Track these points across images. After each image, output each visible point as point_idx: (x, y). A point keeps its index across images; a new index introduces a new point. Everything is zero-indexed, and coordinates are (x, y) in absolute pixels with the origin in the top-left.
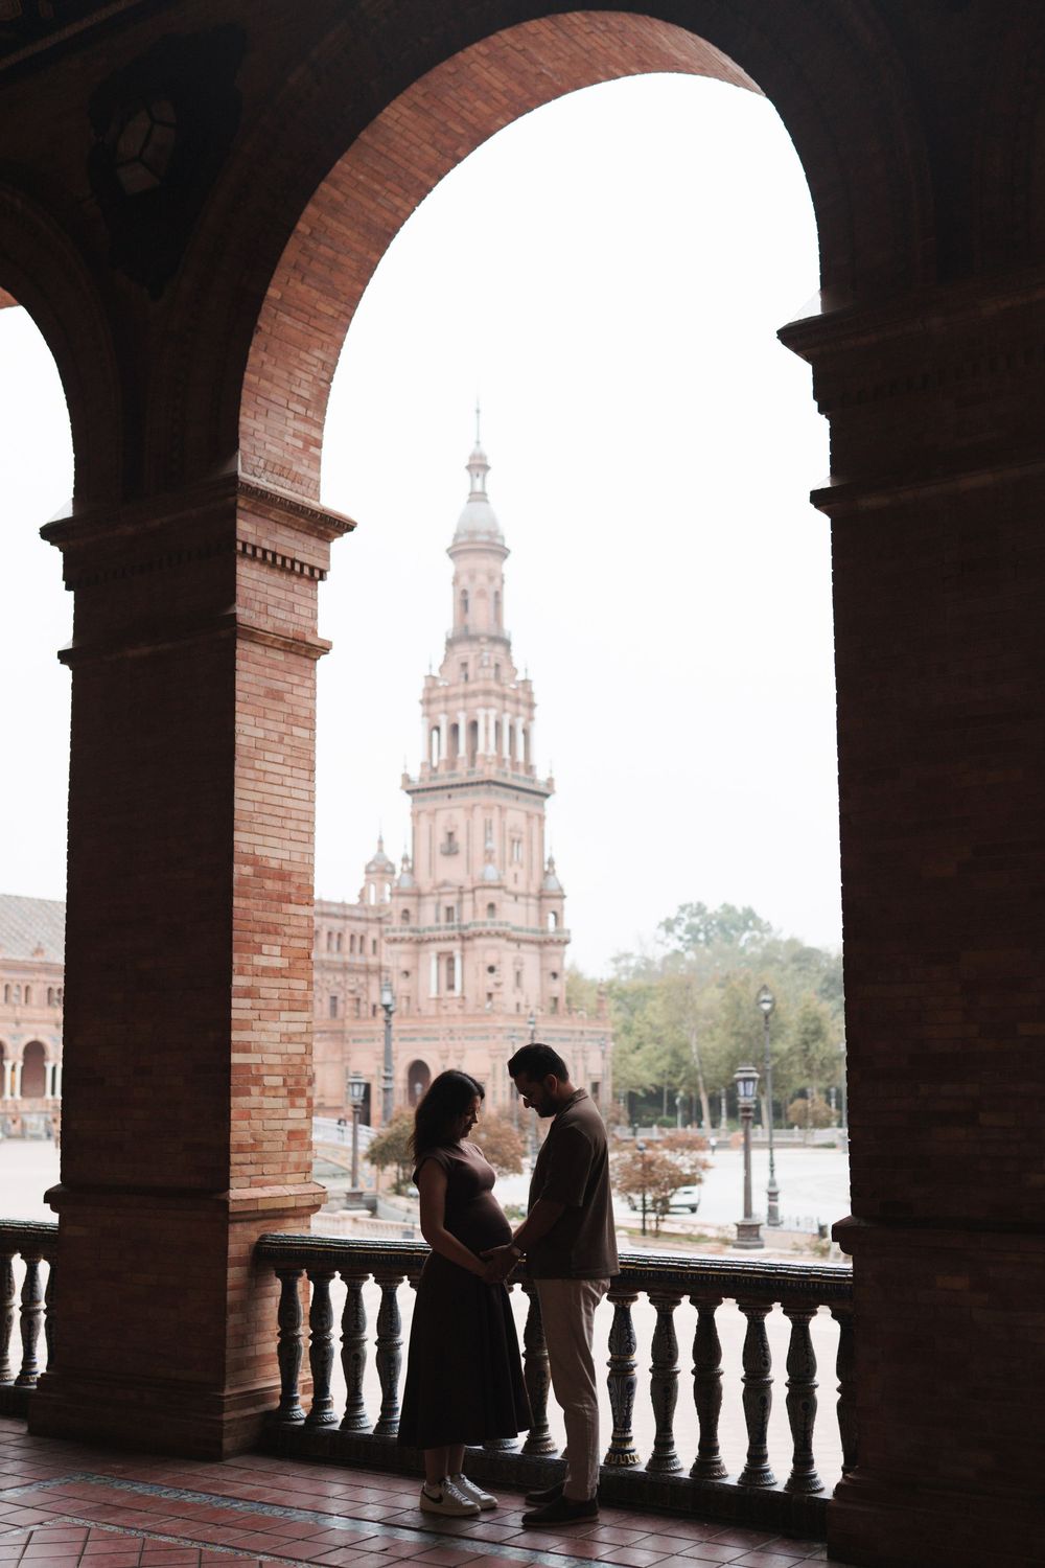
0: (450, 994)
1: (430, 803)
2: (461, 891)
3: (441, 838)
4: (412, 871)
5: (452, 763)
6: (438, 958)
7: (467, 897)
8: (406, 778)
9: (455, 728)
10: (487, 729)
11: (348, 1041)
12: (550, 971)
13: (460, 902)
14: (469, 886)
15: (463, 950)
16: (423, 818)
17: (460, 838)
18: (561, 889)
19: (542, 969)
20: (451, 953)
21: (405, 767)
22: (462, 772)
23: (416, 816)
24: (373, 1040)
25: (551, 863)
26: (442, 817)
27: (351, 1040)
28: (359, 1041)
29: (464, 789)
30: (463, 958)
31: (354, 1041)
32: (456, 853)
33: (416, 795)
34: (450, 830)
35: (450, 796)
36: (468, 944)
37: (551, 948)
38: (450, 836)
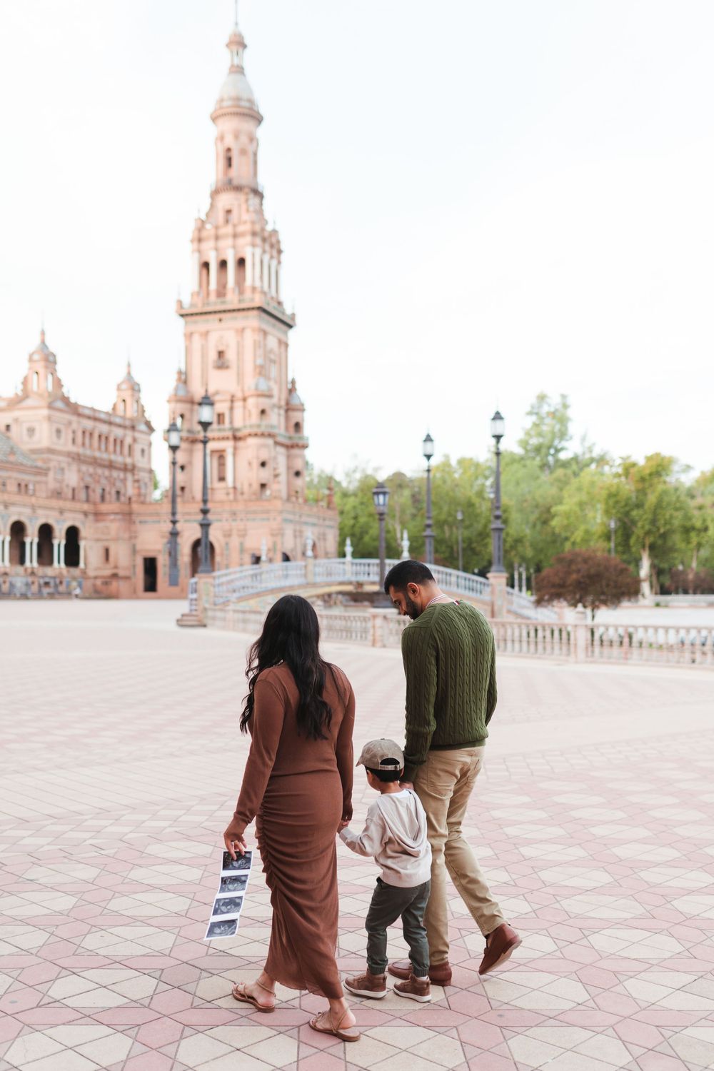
0: (222, 485)
1: (201, 325)
2: (233, 399)
3: (213, 355)
4: (185, 382)
5: (221, 293)
6: (211, 456)
7: (238, 405)
8: (180, 303)
9: (223, 264)
10: (254, 265)
11: (134, 522)
12: (295, 470)
13: (232, 409)
14: (239, 395)
15: (235, 448)
16: (196, 339)
17: (231, 356)
18: (303, 405)
19: (289, 468)
20: (224, 451)
21: (179, 295)
22: (232, 300)
23: (189, 336)
24: (159, 522)
25: (293, 382)
26: (213, 337)
27: (137, 521)
28: (145, 522)
29: (235, 314)
30: (234, 455)
31: (141, 522)
32: (227, 367)
33: (189, 319)
34: (221, 348)
35: (220, 320)
36: (240, 444)
37: (295, 451)
38: (221, 354)
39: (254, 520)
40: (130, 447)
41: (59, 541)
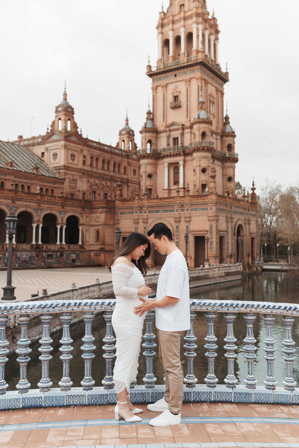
0: (176, 187)
1: (164, 80)
2: (183, 127)
3: (170, 99)
4: (152, 120)
5: (177, 55)
6: (169, 167)
7: (187, 131)
8: (149, 67)
9: (178, 40)
10: (198, 36)
11: (117, 214)
12: (228, 176)
13: (182, 134)
14: (188, 124)
15: (185, 161)
16: (160, 89)
17: (183, 99)
18: (234, 132)
19: (223, 175)
20: (178, 163)
21: (149, 62)
22: (183, 60)
23: (155, 89)
24: (133, 213)
25: (227, 118)
26: (171, 88)
27: (119, 213)
28: (124, 213)
29: (185, 70)
30: (184, 166)
31: (121, 213)
32: (180, 107)
33: (155, 77)
34: (175, 94)
35: (175, 76)
36: (188, 158)
37: (228, 164)
38: (176, 98)
39: (196, 210)
40: (125, 168)
41: (61, 226)
